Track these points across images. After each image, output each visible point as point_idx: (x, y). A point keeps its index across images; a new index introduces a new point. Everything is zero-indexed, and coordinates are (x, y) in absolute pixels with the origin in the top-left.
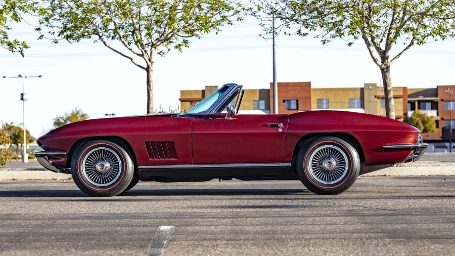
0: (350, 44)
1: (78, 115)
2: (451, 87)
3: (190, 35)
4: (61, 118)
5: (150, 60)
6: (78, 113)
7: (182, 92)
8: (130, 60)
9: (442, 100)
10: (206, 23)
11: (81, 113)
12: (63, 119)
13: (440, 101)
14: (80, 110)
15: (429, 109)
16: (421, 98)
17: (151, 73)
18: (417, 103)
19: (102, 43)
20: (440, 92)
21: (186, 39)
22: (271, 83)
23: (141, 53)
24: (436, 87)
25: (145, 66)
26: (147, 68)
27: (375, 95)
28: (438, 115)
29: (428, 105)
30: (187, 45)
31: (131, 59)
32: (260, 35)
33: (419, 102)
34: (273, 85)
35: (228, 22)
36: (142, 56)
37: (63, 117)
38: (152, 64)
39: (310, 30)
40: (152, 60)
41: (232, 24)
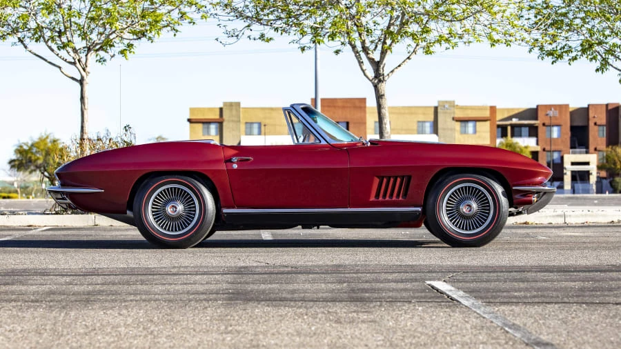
0: (337, 52)
1: (48, 140)
2: (555, 107)
3: (135, 37)
4: (25, 144)
5: (84, 70)
6: (47, 137)
7: (192, 110)
8: (58, 69)
9: (544, 124)
10: (157, 22)
11: (52, 138)
12: (27, 145)
13: (541, 125)
14: (50, 134)
15: (525, 136)
16: (515, 121)
17: (86, 88)
18: (509, 128)
19: (22, 46)
20: (541, 114)
21: (131, 42)
22: (312, 99)
23: (73, 61)
24: (535, 107)
25: (79, 78)
26: (80, 80)
27: (452, 116)
28: (537, 144)
29: (525, 131)
30: (132, 50)
31: (60, 68)
32: (217, 39)
33: (513, 126)
34: (315, 101)
35: (190, 20)
36: (74, 64)
37: (28, 143)
38: (87, 75)
39: (282, 34)
40: (87, 69)
41: (194, 23)
